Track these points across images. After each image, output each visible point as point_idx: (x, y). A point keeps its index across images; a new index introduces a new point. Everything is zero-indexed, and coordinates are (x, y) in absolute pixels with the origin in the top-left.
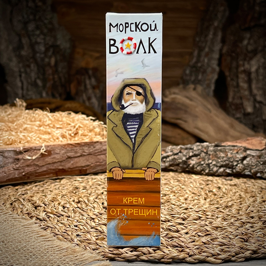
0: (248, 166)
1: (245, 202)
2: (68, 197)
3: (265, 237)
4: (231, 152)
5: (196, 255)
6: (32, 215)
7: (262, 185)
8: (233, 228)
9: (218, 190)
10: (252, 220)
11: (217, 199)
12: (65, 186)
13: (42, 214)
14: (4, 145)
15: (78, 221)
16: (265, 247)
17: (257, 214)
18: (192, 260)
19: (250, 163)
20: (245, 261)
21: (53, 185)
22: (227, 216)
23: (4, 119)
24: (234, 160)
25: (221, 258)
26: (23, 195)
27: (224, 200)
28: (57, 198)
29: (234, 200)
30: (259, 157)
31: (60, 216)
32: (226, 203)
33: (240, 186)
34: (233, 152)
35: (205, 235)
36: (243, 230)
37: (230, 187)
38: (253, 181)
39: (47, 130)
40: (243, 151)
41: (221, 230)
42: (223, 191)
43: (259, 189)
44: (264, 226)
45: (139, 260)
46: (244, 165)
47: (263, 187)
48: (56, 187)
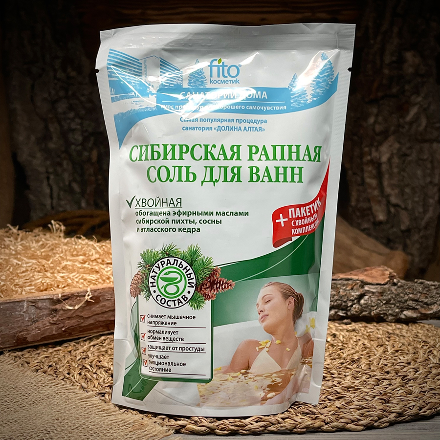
0: (367, 307)
1: (374, 354)
3: (408, 396)
4: (344, 288)
5: (333, 422)
7: (388, 329)
8: (368, 387)
9: (333, 339)
10: (388, 376)
11: (337, 351)
14: (37, 292)
16: (411, 407)
17: (393, 368)
18: (330, 428)
19: (370, 302)
20: (390, 426)
22: (357, 373)
23: (36, 254)
24: (348, 299)
25: (362, 424)
26: (84, 358)
29: (357, 352)
30: (381, 294)
32: (351, 356)
33: (360, 332)
34: (347, 287)
35: (336, 399)
36: (380, 389)
37: (347, 334)
38: (375, 324)
39: (93, 267)
40: (360, 286)
41: (354, 390)
42: (340, 340)
43: (385, 334)
45: (267, 431)
46: (361, 306)
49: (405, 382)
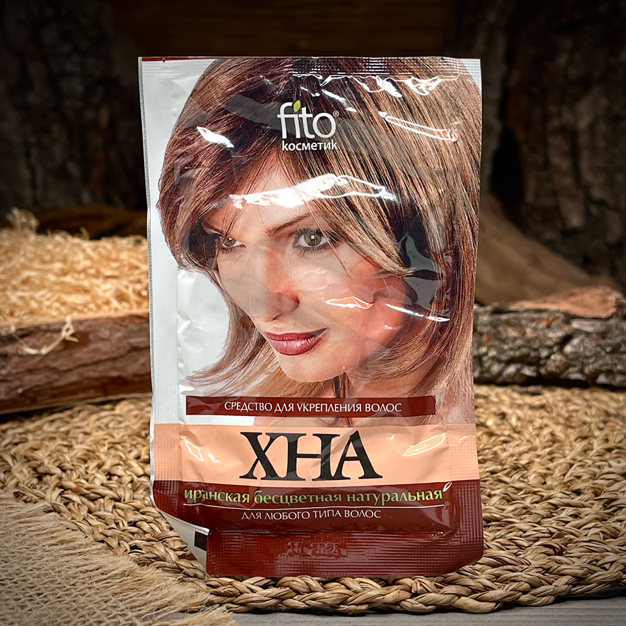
0: (577, 359)
1: (563, 455)
2: (124, 449)
3: (607, 540)
4: (534, 324)
5: (429, 592)
6: (25, 497)
7: (609, 406)
8: (527, 520)
9: (499, 422)
10: (577, 500)
11: (495, 446)
12: (125, 421)
13: (51, 494)
15: (141, 511)
16: (605, 566)
17: (590, 483)
18: (420, 605)
19: (582, 349)
20: (555, 602)
21: (94, 417)
22: (516, 491)
24: (540, 345)
25: (492, 598)
26: (16, 444)
27: (511, 449)
28: (98, 451)
29: (535, 449)
30: (603, 335)
31: (96, 499)
32: (515, 458)
33: (555, 410)
34: (537, 324)
36: (551, 524)
37: (530, 413)
39: (80, 283)
40: (563, 321)
41: (499, 526)
42: (510, 424)
43: (600, 416)
44: (608, 514)
45: (285, 608)
46: (566, 356)
47: (612, 411)
48: (102, 423)
49: (609, 511)
